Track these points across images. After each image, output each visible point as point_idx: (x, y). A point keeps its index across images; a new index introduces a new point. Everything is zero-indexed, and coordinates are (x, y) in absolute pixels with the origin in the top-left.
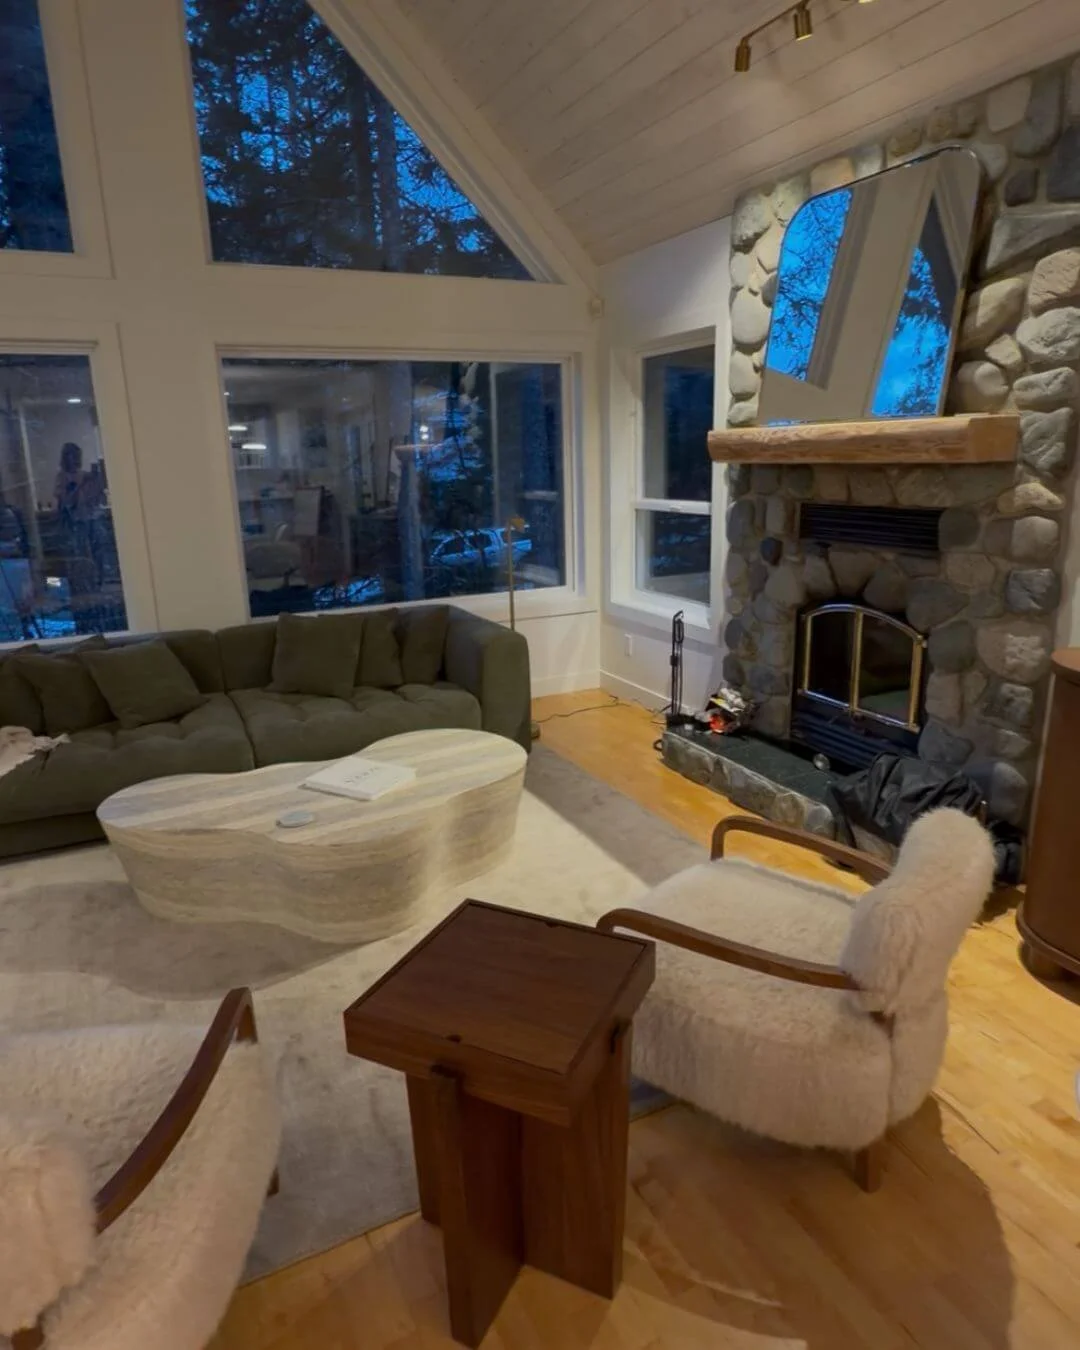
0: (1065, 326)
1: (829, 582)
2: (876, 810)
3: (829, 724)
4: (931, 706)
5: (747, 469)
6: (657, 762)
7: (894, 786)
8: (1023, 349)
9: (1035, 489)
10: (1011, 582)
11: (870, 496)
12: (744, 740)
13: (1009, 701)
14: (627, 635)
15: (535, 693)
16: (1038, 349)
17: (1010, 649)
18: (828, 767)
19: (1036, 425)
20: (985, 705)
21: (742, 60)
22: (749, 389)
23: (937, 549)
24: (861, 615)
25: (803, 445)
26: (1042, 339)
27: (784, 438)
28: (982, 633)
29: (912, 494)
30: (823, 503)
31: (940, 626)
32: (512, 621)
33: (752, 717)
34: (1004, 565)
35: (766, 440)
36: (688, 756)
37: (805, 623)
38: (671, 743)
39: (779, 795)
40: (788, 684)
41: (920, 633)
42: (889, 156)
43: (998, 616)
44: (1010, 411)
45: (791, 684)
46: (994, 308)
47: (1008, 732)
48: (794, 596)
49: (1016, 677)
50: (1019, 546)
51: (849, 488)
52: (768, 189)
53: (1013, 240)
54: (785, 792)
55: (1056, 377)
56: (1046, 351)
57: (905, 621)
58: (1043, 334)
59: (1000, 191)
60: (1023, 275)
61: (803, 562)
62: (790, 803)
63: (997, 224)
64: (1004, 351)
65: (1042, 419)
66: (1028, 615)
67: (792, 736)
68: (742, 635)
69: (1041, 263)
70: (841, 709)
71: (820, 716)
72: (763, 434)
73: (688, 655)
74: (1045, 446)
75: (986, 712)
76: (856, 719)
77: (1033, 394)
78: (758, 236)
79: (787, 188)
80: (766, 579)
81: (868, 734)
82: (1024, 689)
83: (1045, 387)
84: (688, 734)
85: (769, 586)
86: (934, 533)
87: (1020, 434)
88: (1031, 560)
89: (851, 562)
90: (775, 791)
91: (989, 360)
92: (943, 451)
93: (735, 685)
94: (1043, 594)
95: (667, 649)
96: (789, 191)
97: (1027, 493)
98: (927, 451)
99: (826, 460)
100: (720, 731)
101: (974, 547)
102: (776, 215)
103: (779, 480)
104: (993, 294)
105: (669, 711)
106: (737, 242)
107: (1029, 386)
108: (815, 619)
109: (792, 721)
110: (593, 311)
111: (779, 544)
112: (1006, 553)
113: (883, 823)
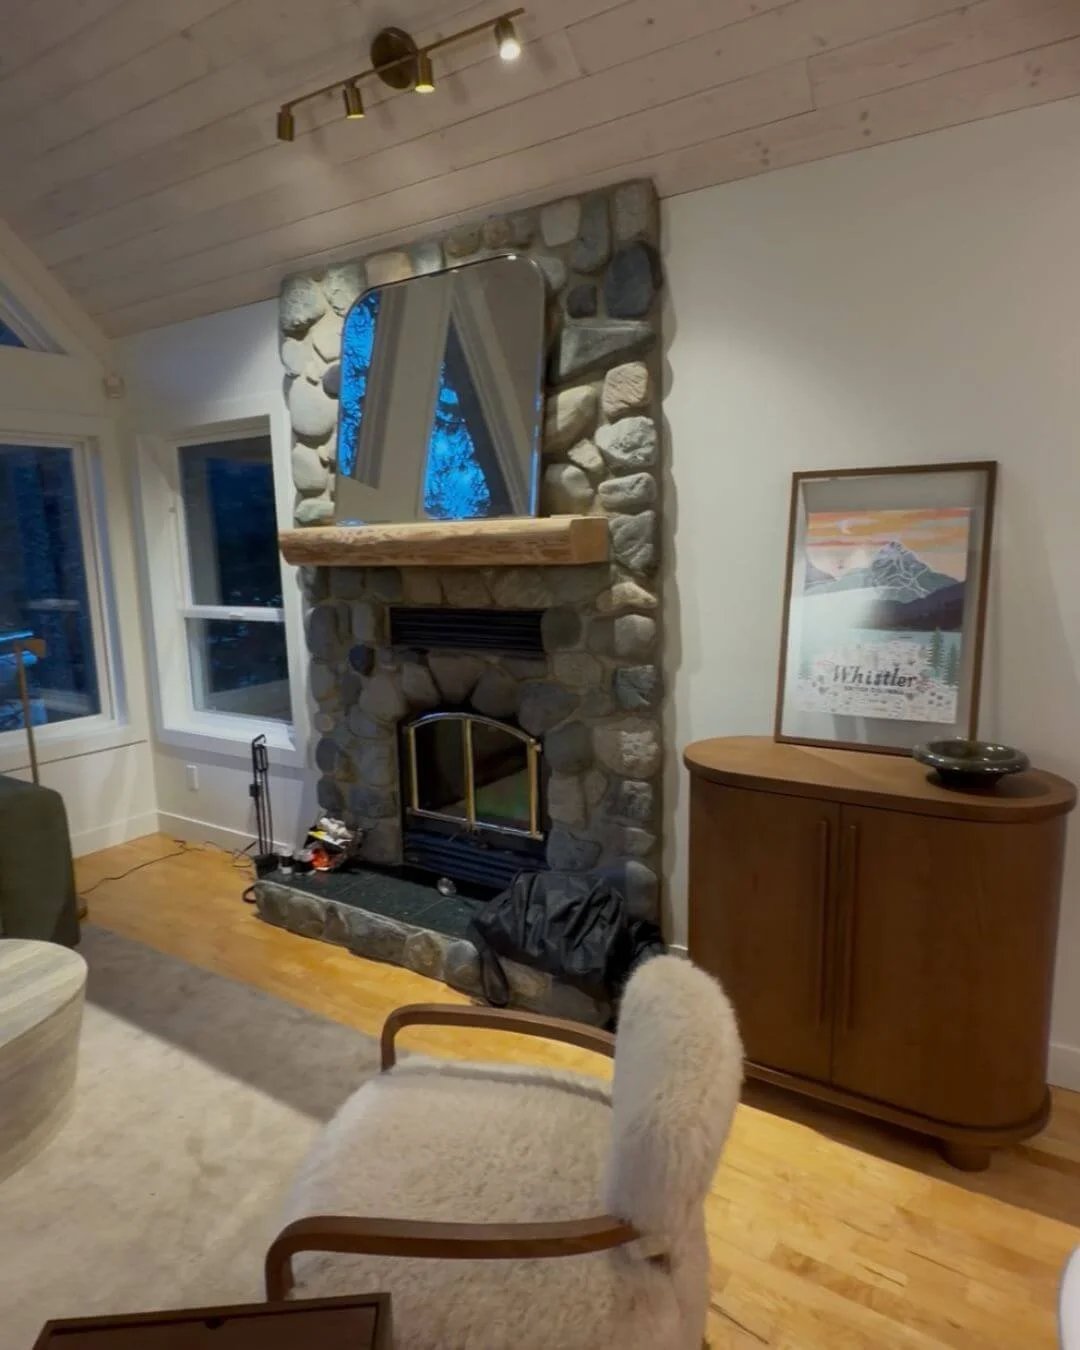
0: (639, 434)
1: (432, 691)
2: (525, 938)
3: (449, 843)
4: (554, 812)
5: (324, 573)
6: (254, 919)
7: (538, 907)
8: (602, 453)
9: (630, 588)
10: (619, 680)
11: (467, 598)
12: (355, 874)
13: (631, 798)
14: (190, 766)
15: (77, 852)
16: (618, 454)
17: (626, 746)
18: (455, 891)
19: (624, 527)
20: (609, 804)
21: (285, 128)
22: (318, 485)
23: (542, 651)
24: (469, 723)
25: (393, 546)
26: (621, 445)
27: (371, 538)
28: (598, 733)
29: (511, 596)
30: (413, 606)
31: (556, 728)
32: (34, 765)
33: (360, 846)
34: (611, 665)
35: (351, 541)
36: (291, 906)
37: (408, 735)
38: (269, 895)
39: (410, 936)
40: (395, 803)
41: (533, 737)
42: (448, 257)
43: (610, 714)
44: (598, 514)
45: (399, 803)
46: (573, 413)
47: (634, 829)
48: (394, 708)
49: (636, 773)
50: (623, 645)
51: (442, 589)
52: (319, 275)
53: (582, 350)
54: (416, 931)
55: (638, 482)
56: (626, 457)
57: (518, 726)
58: (621, 441)
59: (563, 303)
60: (595, 384)
61: (399, 671)
62: (424, 943)
63: (565, 333)
64: (585, 454)
65: (628, 521)
66: (638, 710)
67: (405, 859)
68: (337, 755)
69: (611, 373)
70: (457, 825)
71: (437, 835)
72: (346, 535)
73: (275, 783)
74: (634, 548)
75: (611, 811)
76: (476, 833)
77: (618, 497)
78: (312, 322)
79: (340, 276)
80: (358, 692)
81: (491, 847)
82: (644, 784)
83: (628, 490)
84: (287, 879)
85: (364, 696)
86: (538, 635)
87: (610, 535)
88: (635, 658)
89: (455, 667)
90: (404, 932)
91: (574, 463)
92: (545, 553)
93: (335, 812)
94: (651, 690)
95: (247, 778)
96: (343, 279)
97: (624, 593)
98: (530, 553)
99: (422, 562)
100: (326, 869)
101: (580, 646)
102: (330, 302)
103: (363, 584)
104: (570, 400)
105: (256, 851)
106: (287, 327)
107: (615, 489)
108: (417, 731)
109: (404, 843)
110: (109, 390)
111: (371, 652)
112: (610, 651)
113: (535, 952)
